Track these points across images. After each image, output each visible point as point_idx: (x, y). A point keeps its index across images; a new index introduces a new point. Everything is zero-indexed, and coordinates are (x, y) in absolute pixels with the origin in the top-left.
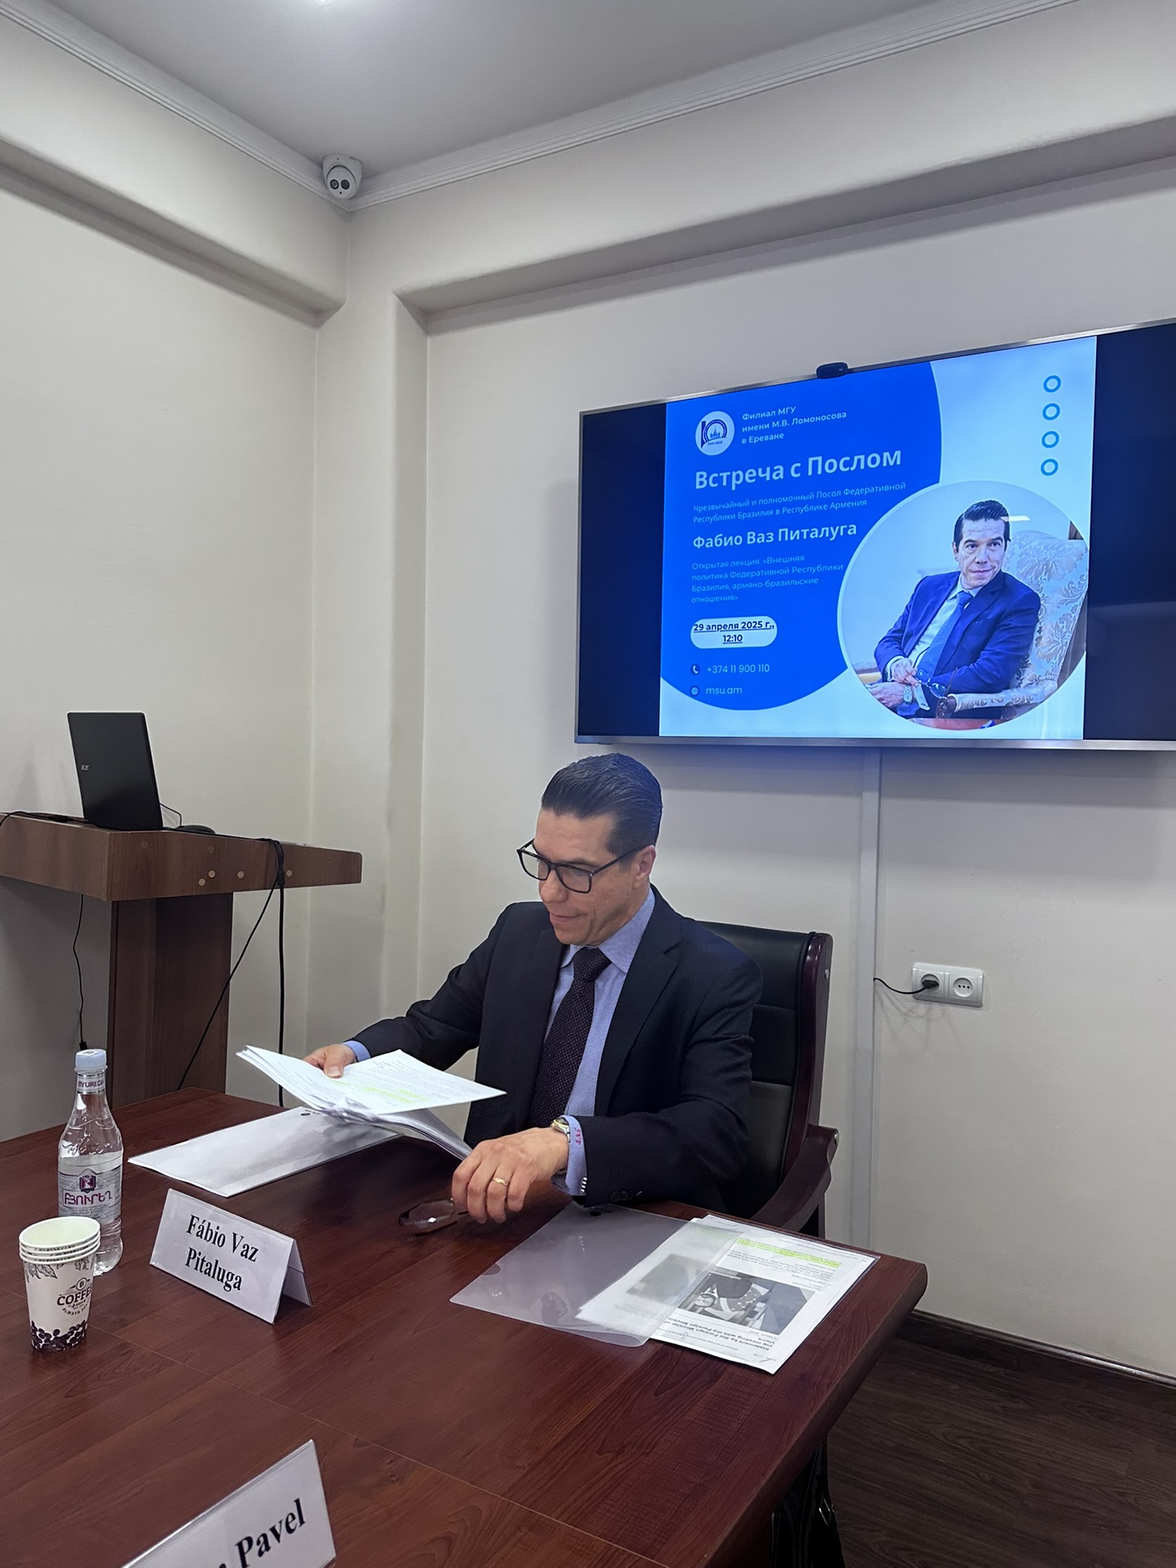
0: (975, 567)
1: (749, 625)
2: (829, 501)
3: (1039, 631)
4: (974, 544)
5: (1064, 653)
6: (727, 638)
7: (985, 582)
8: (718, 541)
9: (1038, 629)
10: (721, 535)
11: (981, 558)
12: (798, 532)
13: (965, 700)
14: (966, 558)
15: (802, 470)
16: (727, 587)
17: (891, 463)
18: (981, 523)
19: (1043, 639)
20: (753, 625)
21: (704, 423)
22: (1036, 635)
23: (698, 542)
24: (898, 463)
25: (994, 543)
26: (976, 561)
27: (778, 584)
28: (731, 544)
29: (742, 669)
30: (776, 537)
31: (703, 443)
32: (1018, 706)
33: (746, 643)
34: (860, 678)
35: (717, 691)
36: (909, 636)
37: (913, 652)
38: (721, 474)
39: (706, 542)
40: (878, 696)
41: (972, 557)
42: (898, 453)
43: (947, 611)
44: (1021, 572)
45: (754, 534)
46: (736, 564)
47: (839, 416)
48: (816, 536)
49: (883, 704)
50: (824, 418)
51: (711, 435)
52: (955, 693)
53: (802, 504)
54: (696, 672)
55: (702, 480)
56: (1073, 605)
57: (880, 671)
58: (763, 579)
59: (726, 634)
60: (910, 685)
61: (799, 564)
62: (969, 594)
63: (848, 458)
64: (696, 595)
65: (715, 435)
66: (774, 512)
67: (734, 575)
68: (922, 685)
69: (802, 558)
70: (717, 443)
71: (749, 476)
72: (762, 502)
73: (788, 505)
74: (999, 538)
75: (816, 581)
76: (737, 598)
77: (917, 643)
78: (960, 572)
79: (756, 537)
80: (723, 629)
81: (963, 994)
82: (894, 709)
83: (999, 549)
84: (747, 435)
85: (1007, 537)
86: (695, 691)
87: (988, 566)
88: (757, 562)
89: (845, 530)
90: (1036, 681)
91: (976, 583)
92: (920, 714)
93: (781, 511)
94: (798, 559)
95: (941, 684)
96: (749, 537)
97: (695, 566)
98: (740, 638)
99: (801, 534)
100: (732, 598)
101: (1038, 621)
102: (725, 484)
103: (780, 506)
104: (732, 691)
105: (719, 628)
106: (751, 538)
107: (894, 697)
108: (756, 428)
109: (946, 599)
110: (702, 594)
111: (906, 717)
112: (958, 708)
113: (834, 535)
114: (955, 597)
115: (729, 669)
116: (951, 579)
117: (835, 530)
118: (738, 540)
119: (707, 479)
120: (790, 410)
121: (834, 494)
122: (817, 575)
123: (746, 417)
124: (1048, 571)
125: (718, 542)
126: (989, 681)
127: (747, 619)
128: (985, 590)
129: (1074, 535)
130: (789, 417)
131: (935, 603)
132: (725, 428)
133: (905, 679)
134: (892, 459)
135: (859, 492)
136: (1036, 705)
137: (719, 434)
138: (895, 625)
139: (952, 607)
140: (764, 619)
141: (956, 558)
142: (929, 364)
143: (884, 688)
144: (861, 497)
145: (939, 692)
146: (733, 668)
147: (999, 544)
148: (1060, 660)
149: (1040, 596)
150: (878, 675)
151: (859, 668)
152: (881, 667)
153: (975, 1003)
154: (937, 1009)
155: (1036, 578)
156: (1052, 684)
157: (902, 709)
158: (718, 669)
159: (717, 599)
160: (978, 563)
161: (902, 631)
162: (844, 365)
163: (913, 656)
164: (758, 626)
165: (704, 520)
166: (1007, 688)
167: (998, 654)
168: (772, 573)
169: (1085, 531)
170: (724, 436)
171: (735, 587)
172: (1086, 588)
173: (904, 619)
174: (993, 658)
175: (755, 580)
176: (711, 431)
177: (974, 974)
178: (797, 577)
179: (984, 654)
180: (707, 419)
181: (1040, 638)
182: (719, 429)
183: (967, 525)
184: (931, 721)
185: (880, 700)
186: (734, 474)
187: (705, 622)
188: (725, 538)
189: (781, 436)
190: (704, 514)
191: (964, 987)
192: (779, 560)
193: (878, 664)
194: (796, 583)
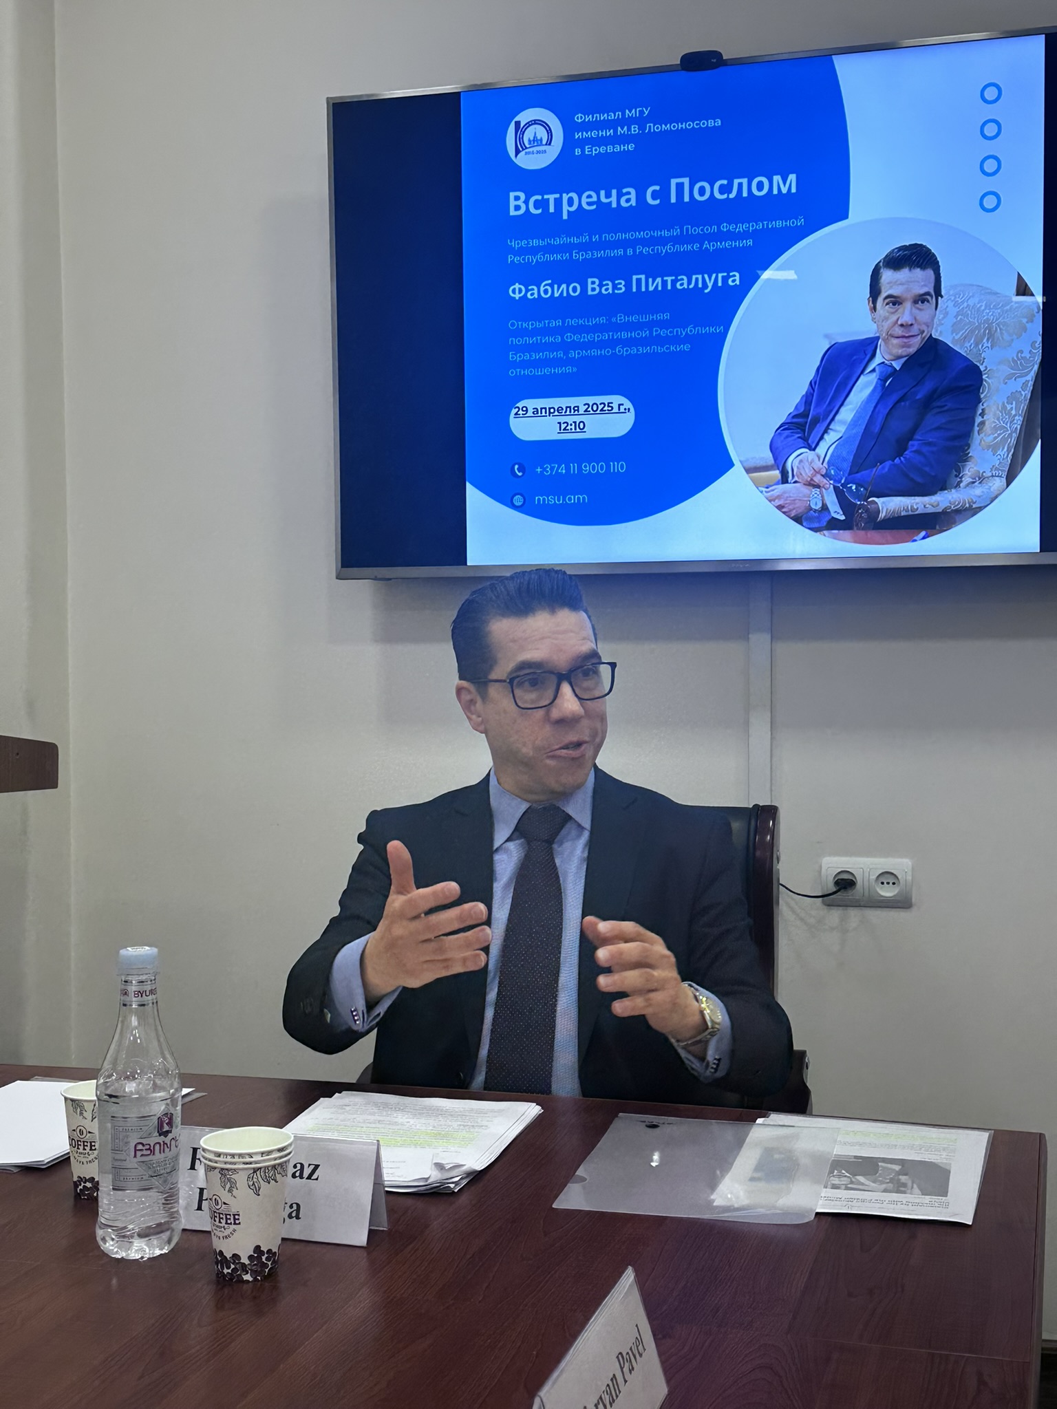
0: (898, 331)
1: (595, 408)
2: (700, 239)
3: (982, 415)
4: (895, 301)
5: (1013, 441)
6: (563, 426)
7: (912, 350)
8: (544, 290)
9: (980, 411)
10: (550, 281)
11: (906, 318)
12: (659, 280)
13: (889, 505)
14: (886, 319)
15: (663, 194)
16: (560, 354)
17: (784, 190)
18: (904, 274)
19: (987, 423)
20: (601, 407)
21: (518, 124)
22: (978, 420)
23: (516, 291)
24: (794, 190)
25: (921, 299)
26: (899, 323)
27: (634, 351)
28: (565, 295)
29: (587, 468)
30: (628, 285)
31: (517, 152)
32: (958, 512)
33: (590, 433)
34: (752, 479)
35: (552, 500)
36: (816, 422)
37: (822, 444)
38: (546, 197)
39: (527, 291)
40: (778, 503)
41: (894, 318)
42: (792, 178)
43: (864, 389)
44: (956, 338)
45: (597, 281)
46: (573, 322)
47: (711, 123)
48: (685, 286)
49: (784, 513)
50: (689, 125)
51: (529, 141)
52: (878, 497)
53: (663, 241)
54: (520, 474)
55: (518, 203)
56: (1023, 380)
57: (779, 469)
58: (612, 343)
59: (562, 419)
60: (818, 486)
61: (663, 324)
62: (891, 366)
63: (725, 182)
64: (515, 365)
65: (536, 141)
66: (625, 252)
67: (569, 337)
68: (834, 487)
69: (667, 316)
70: (538, 152)
71: (587, 200)
72: (607, 237)
73: (644, 242)
74: (928, 294)
75: (686, 347)
76: (575, 370)
77: (826, 431)
78: (878, 338)
79: (601, 286)
80: (556, 413)
81: (887, 892)
82: (798, 519)
83: (928, 308)
84: (582, 143)
85: (938, 292)
86: (518, 501)
87: (915, 330)
88: (603, 320)
89: (725, 279)
90: (980, 479)
91: (900, 351)
92: (833, 525)
93: (634, 251)
94: (659, 317)
95: (858, 486)
96: (590, 286)
97: (513, 325)
98: (582, 426)
99: (664, 283)
100: (569, 369)
101: (979, 401)
102: (552, 210)
103: (633, 243)
104: (573, 499)
105: (550, 412)
106: (593, 287)
107: (798, 504)
108: (594, 134)
109: (862, 372)
110: (524, 364)
111: (815, 530)
112: (882, 515)
113: (710, 285)
114: (874, 370)
115: (568, 468)
116: (866, 348)
117: (710, 279)
118: (575, 289)
119: (526, 202)
120: (642, 112)
121: (708, 230)
122: (688, 339)
123: (579, 118)
124: (991, 336)
125: (546, 292)
126: (919, 480)
127: (591, 400)
128: (912, 362)
129: (1023, 290)
130: (641, 121)
131: (847, 378)
132: (549, 132)
133: (812, 480)
134: (785, 184)
135: (741, 228)
136: (980, 509)
137: (541, 140)
138: (796, 407)
139: (866, 386)
140: (616, 400)
141: (873, 319)
142: (832, 58)
143: (784, 492)
144: (744, 235)
145: (857, 495)
146: (574, 468)
147: (928, 301)
148: (1009, 451)
149: (982, 368)
150: (776, 474)
151: (751, 464)
152: (779, 461)
153: (903, 903)
154: (854, 915)
155: (977, 345)
156: (999, 483)
157: (810, 519)
158: (552, 469)
159: (547, 371)
160: (902, 325)
161: (805, 415)
162: (717, 54)
163: (821, 450)
164: (607, 409)
165: (524, 259)
166: (943, 488)
167: (930, 444)
168: (624, 335)
169: (1036, 282)
170: (549, 143)
171: (572, 354)
172: (1038, 358)
173: (807, 399)
174: (925, 449)
175: (601, 345)
176: (529, 135)
177: (901, 865)
178: (660, 341)
179: (914, 445)
180: (524, 117)
181: (983, 423)
182: (541, 133)
183: (887, 276)
184: (846, 534)
185: (780, 508)
186: (565, 197)
187: (531, 404)
188: (556, 286)
189: (631, 147)
190: (521, 252)
191: (888, 883)
192: (633, 318)
193: (775, 458)
194: (660, 350)
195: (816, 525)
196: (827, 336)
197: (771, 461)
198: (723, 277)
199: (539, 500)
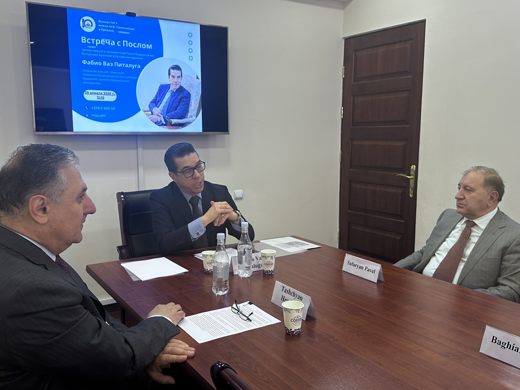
0: (174, 83)
1: (106, 93)
2: (131, 56)
3: (191, 103)
4: (174, 77)
5: (197, 109)
7: (177, 88)
8: (92, 63)
9: (190, 102)
10: (93, 61)
11: (176, 81)
13: (174, 121)
14: (172, 80)
15: (121, 44)
16: (97, 79)
17: (149, 48)
18: (175, 71)
19: (192, 105)
20: (108, 93)
21: (83, 20)
22: (190, 104)
23: (84, 62)
24: (151, 48)
25: (178, 77)
26: (175, 81)
27: (116, 81)
28: (97, 64)
29: (105, 108)
30: (114, 64)
31: (83, 27)
32: (187, 123)
33: (105, 100)
34: (145, 113)
35: (96, 116)
36: (158, 101)
37: (160, 106)
38: (91, 39)
39: (87, 62)
40: (151, 119)
41: (173, 80)
42: (151, 45)
43: (168, 95)
45: (106, 62)
46: (100, 72)
47: (132, 29)
48: (128, 66)
49: (153, 122)
50: (127, 29)
51: (86, 24)
52: (172, 119)
53: (122, 55)
54: (87, 109)
55: (84, 40)
56: (198, 97)
57: (151, 111)
58: (110, 78)
59: (98, 96)
60: (159, 116)
61: (122, 75)
62: (173, 91)
63: (136, 43)
64: (85, 81)
65: (88, 25)
66: (112, 56)
67: (99, 75)
68: (163, 117)
69: (123, 73)
70: (89, 28)
71: (103, 41)
72: (109, 52)
73: (117, 55)
74: (180, 76)
75: (129, 81)
76: (101, 84)
77: (160, 104)
78: (170, 84)
79: (107, 64)
82: (155, 123)
83: (180, 79)
84: (101, 28)
85: (182, 76)
86: (87, 115)
87: (178, 84)
88: (108, 72)
89: (137, 66)
90: (191, 116)
91: (175, 88)
92: (163, 125)
93: (115, 56)
95: (168, 116)
96: (104, 63)
97: (84, 70)
98: (103, 98)
99: (122, 65)
100: (99, 83)
101: (190, 100)
102: (93, 43)
103: (115, 54)
104: (102, 116)
105: (95, 93)
107: (155, 120)
108: (103, 26)
109: (168, 91)
110: (87, 81)
111: (159, 126)
112: (173, 123)
113: (133, 67)
114: (170, 91)
115: (100, 108)
116: (168, 86)
117: (133, 65)
118: (100, 64)
119: (86, 40)
120: (115, 23)
121: (132, 54)
122: (129, 79)
123: (99, 21)
124: (192, 87)
126: (180, 116)
127: (105, 91)
128: (177, 90)
129: (197, 78)
130: (115, 25)
131: (164, 92)
132: (92, 23)
133: (158, 114)
135: (140, 55)
136: (191, 123)
137: (90, 25)
139: (169, 94)
140: (112, 92)
141: (169, 80)
142: (158, 20)
143: (152, 117)
144: (141, 57)
145: (167, 118)
146: (102, 108)
147: (180, 78)
148: (196, 111)
149: (191, 93)
150: (150, 113)
151: (145, 110)
152: (151, 110)
155: (189, 88)
156: (195, 117)
157: (158, 123)
158: (96, 108)
159: (93, 83)
160: (175, 82)
161: (156, 100)
162: (135, 14)
163: (160, 108)
164: (110, 94)
165: (86, 54)
166: (184, 118)
167: (181, 108)
168: (113, 76)
169: (200, 77)
170: (92, 26)
171: (100, 80)
172: (201, 92)
173: (156, 96)
174: (181, 109)
175: (107, 78)
176: (86, 23)
178: (122, 79)
179: (178, 108)
180: (85, 18)
181: (191, 105)
182: (90, 23)
183: (172, 71)
184: (166, 127)
185: (151, 120)
186: (97, 40)
187: (90, 91)
188: (95, 62)
189: (113, 31)
190: (85, 52)
192: (115, 73)
193: (150, 109)
194: (122, 81)
195: (159, 125)
196: (160, 83)
197: (149, 110)
198: (136, 66)
199: (93, 115)
